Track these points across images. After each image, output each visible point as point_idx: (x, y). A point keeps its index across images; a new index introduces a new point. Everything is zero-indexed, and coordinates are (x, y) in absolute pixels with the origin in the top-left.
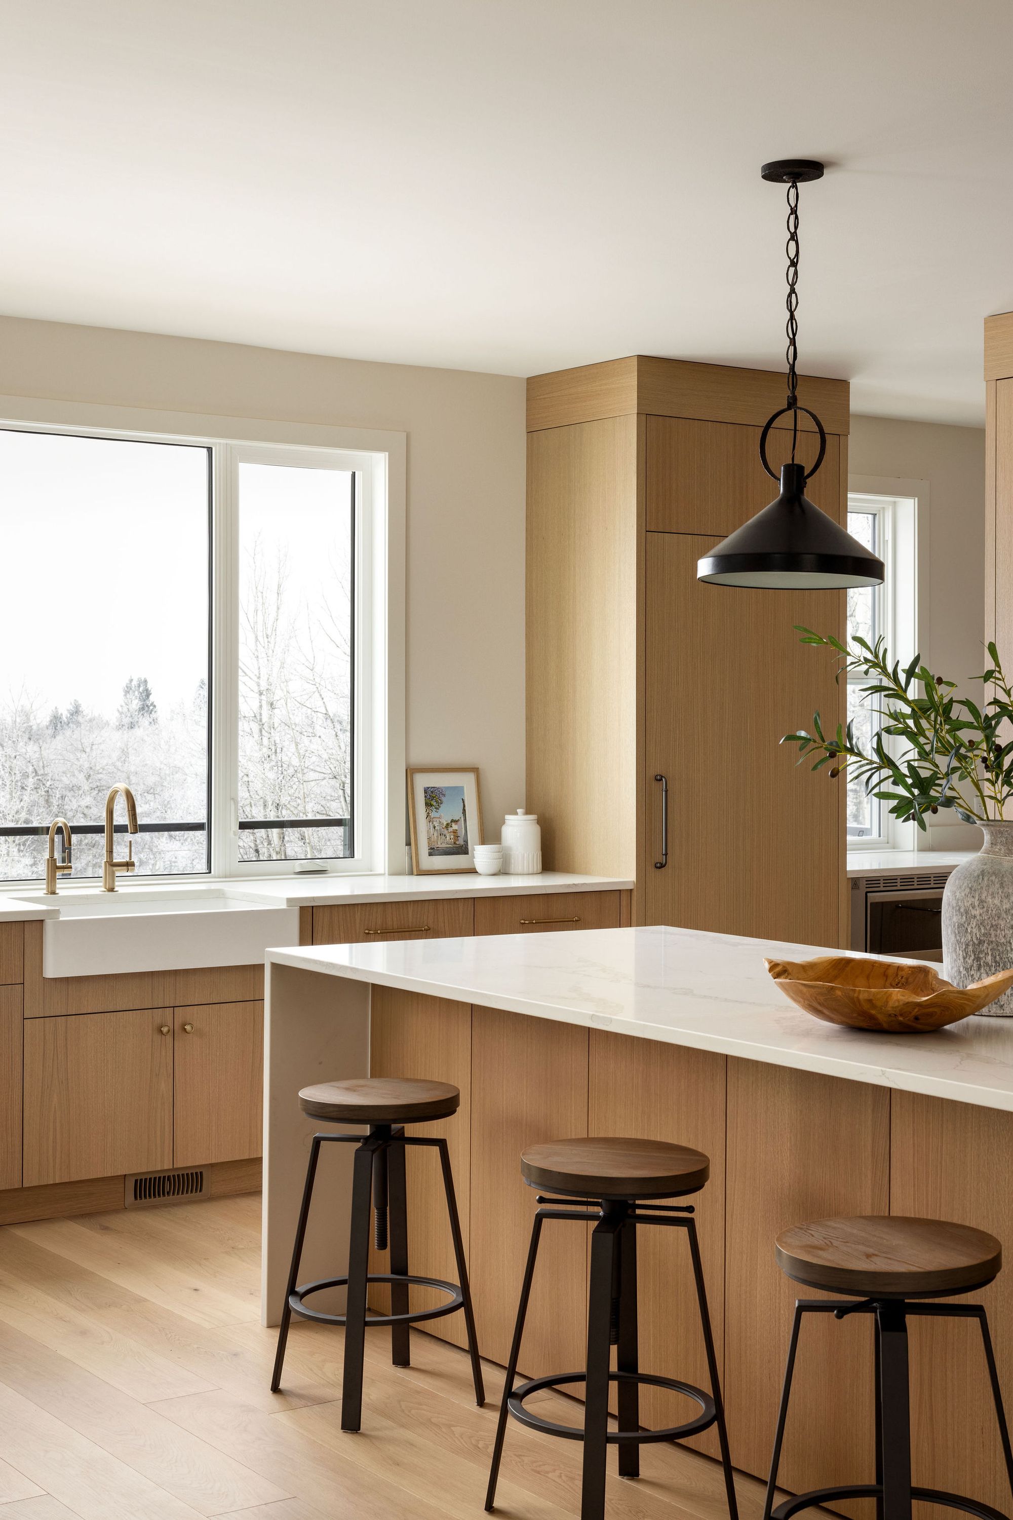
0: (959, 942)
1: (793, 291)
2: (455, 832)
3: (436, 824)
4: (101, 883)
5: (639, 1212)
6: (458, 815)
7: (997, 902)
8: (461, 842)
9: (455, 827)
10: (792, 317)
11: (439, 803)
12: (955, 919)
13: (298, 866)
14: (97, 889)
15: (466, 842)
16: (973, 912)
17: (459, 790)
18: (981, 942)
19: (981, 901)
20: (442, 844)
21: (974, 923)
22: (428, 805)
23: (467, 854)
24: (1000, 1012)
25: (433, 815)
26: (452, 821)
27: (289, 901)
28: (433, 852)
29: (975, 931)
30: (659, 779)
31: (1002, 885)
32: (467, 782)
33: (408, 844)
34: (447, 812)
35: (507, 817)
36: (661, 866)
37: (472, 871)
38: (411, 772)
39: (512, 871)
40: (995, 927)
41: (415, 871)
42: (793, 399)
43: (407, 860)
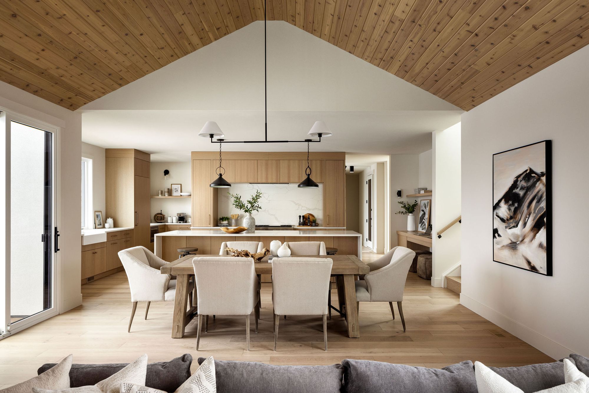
0: (248, 225)
6: (100, 219)
9: (100, 221)
15: (101, 223)
17: (100, 215)
18: (250, 225)
23: (101, 225)
25: (97, 219)
28: (98, 225)
30: (136, 212)
32: (100, 213)
33: (95, 224)
35: (108, 219)
36: (136, 225)
37: (104, 228)
38: (95, 212)
39: (111, 227)
41: (97, 228)
42: (220, 166)
43: (95, 226)
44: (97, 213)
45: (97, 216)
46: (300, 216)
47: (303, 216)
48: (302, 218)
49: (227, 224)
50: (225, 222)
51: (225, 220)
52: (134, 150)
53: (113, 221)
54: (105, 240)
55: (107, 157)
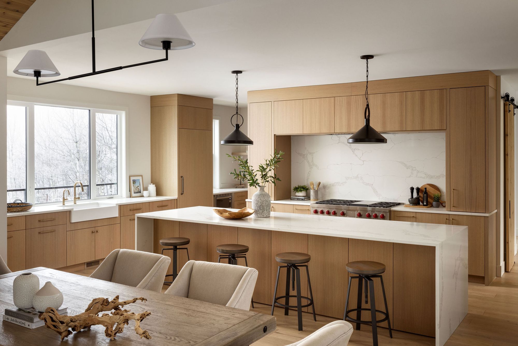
0: (256, 206)
1: (237, 93)
2: (138, 188)
3: (135, 187)
4: (73, 202)
5: (235, 256)
6: (139, 185)
7: (263, 199)
8: (140, 191)
9: (138, 187)
10: (237, 98)
11: (135, 183)
12: (256, 202)
13: (108, 197)
14: (72, 203)
15: (140, 190)
16: (259, 201)
17: (139, 180)
18: (260, 206)
19: (260, 199)
20: (136, 191)
21: (259, 203)
22: (133, 183)
23: (141, 193)
24: (263, 217)
25: (134, 185)
26: (138, 186)
27: (117, 204)
28: (135, 193)
29: (259, 204)
30: (182, 177)
31: (264, 197)
32: (140, 178)
33: (130, 191)
34: (137, 185)
35: (149, 185)
36: (182, 194)
37: (143, 196)
38: (130, 177)
39: (151, 196)
40: (263, 203)
41: (131, 197)
42: (237, 112)
43: (129, 195)
44: (132, 178)
45: (134, 182)
46: (412, 189)
47: (418, 189)
48: (415, 191)
49: (303, 197)
50: (301, 194)
51: (301, 191)
52: (177, 95)
53: (155, 187)
54: (116, 214)
55: (152, 107)
